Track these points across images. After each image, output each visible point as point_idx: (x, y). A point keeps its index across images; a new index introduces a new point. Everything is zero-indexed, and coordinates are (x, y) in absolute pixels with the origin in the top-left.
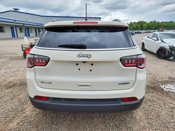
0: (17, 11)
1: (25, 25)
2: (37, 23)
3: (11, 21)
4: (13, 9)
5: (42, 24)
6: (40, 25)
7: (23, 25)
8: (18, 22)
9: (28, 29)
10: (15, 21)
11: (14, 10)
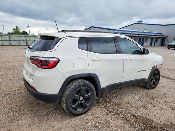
0: (141, 23)
1: (139, 35)
2: (155, 33)
3: (129, 32)
4: (138, 21)
5: (161, 34)
6: (158, 35)
7: (137, 35)
8: (135, 33)
9: (143, 39)
10: (132, 32)
11: (138, 23)
